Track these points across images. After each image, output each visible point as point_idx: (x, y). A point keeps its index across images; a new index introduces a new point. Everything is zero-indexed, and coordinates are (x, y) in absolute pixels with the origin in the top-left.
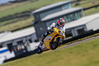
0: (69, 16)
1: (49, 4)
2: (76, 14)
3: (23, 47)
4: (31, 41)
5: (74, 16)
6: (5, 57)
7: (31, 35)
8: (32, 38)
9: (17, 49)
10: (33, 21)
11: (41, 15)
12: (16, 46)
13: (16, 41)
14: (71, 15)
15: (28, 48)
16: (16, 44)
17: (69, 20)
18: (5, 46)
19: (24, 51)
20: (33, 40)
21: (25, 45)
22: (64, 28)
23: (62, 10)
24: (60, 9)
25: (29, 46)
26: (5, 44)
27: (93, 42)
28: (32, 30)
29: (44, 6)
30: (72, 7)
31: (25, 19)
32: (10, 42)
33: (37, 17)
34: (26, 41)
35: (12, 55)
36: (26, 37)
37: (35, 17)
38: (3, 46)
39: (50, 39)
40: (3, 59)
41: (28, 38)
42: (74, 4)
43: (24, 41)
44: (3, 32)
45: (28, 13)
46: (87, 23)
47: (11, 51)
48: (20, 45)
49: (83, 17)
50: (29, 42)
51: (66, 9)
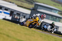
0: (53, 17)
1: (47, 4)
2: (57, 19)
3: (18, 18)
4: (24, 17)
5: (56, 19)
6: (6, 17)
7: (26, 14)
8: (26, 16)
9: (14, 17)
10: (33, 7)
11: (39, 7)
12: (15, 15)
13: (16, 12)
14: (55, 18)
15: (21, 20)
16: (16, 14)
17: (52, 19)
18: (9, 11)
19: (18, 20)
20: (26, 17)
21: (20, 17)
22: (42, 21)
23: (51, 11)
24: (51, 10)
25: (22, 19)
26: (10, 10)
27: (56, 39)
28: (29, 12)
29: (44, 3)
30: (58, 13)
31: (29, 4)
32: (13, 11)
33: (36, 7)
34: (22, 15)
35: (10, 18)
36: (23, 13)
37: (35, 6)
38: (8, 10)
39: (31, 21)
40: (4, 17)
41: (24, 15)
42: (60, 13)
43: (21, 15)
44: (13, 3)
45: (32, 2)
46: (60, 27)
47: (10, 16)
48: (18, 16)
49: (61, 22)
50: (23, 17)
51: (54, 12)
